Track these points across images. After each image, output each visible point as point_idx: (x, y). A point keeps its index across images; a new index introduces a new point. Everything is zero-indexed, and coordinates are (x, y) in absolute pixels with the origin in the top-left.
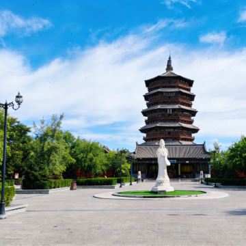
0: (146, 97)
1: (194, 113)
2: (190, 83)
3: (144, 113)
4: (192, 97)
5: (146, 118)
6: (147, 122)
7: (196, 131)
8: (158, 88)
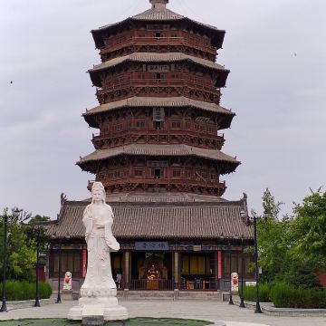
0: (97, 76)
1: (225, 119)
2: (216, 37)
3: (92, 119)
4: (221, 76)
5: (97, 132)
6: (98, 142)
7: (230, 166)
8: (128, 50)
